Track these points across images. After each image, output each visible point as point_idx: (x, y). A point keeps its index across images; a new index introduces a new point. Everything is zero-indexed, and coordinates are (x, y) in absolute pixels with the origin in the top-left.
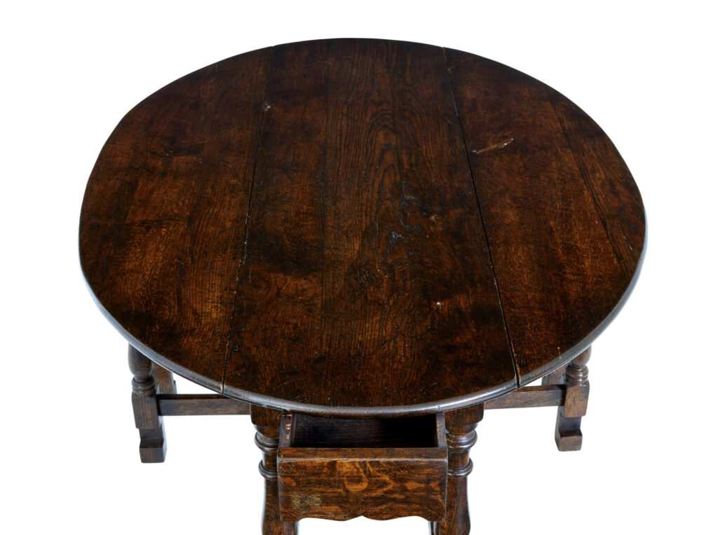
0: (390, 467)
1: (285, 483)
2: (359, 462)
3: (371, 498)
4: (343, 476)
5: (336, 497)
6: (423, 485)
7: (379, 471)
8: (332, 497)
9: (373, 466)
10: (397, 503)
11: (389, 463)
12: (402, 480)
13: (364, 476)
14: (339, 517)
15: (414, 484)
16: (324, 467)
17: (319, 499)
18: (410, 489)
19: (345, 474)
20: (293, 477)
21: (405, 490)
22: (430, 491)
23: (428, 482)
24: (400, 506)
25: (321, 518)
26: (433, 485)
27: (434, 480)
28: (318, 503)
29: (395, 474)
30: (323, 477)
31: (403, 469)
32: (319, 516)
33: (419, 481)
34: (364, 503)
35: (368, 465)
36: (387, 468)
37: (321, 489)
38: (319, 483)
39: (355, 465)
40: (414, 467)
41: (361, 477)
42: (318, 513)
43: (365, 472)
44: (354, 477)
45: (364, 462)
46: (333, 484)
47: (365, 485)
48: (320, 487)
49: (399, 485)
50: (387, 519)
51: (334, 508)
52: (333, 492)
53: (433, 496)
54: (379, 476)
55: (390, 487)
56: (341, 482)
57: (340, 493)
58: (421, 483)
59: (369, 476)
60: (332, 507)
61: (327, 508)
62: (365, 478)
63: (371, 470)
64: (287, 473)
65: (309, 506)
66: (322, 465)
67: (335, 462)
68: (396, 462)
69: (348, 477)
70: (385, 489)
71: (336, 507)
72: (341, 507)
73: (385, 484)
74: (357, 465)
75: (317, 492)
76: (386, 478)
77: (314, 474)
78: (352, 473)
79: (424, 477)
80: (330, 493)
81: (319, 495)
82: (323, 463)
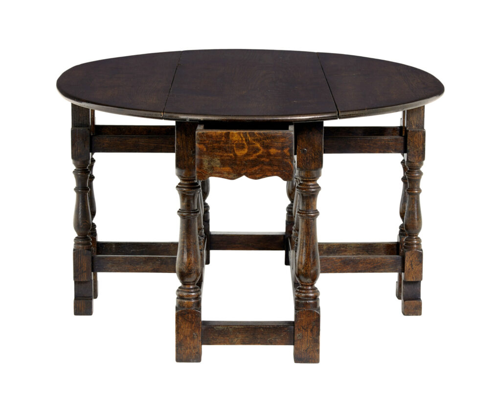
0: (260, 137)
1: (200, 149)
2: (243, 133)
3: (250, 161)
4: (233, 143)
5: (229, 160)
6: (279, 151)
7: (254, 140)
8: (227, 160)
9: (250, 136)
10: (264, 165)
11: (260, 134)
12: (267, 147)
13: (245, 144)
14: (230, 176)
15: (274, 150)
16: (222, 136)
17: (219, 161)
18: (272, 154)
19: (235, 141)
20: (204, 144)
21: (269, 155)
22: (284, 155)
23: (282, 148)
24: (267, 167)
25: (220, 177)
26: (286, 151)
27: (286, 148)
28: (218, 164)
29: (263, 142)
30: (222, 144)
31: (268, 138)
32: (219, 175)
33: (277, 148)
34: (245, 165)
35: (248, 135)
36: (259, 137)
37: (220, 154)
38: (220, 148)
39: (240, 136)
40: (274, 137)
41: (244, 144)
42: (219, 173)
43: (246, 140)
44: (240, 144)
45: (246, 133)
46: (228, 150)
47: (245, 151)
48: (220, 152)
49: (266, 151)
50: (259, 178)
51: (228, 169)
52: (228, 156)
53: (285, 160)
54: (254, 144)
55: (260, 153)
56: (232, 148)
57: (231, 157)
58: (279, 149)
59: (249, 143)
60: (227, 168)
61: (223, 168)
62: (246, 146)
63: (250, 139)
64: (201, 141)
65: (213, 167)
66: (221, 135)
67: (229, 133)
68: (264, 133)
69: (236, 144)
70: (258, 154)
71: (229, 168)
72: (232, 168)
73: (257, 150)
74: (242, 135)
75: (218, 155)
76: (258, 145)
77: (217, 142)
78: (238, 141)
79: (280, 145)
80: (225, 156)
81: (219, 158)
82: (222, 134)
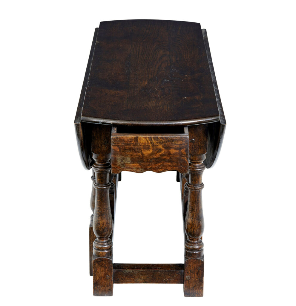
0: (162, 140)
1: (114, 150)
2: (149, 137)
3: (154, 158)
4: (141, 145)
5: (137, 158)
6: (178, 151)
7: (158, 143)
8: (136, 158)
9: (155, 140)
10: (166, 161)
11: (162, 138)
12: (168, 148)
13: (151, 146)
14: (139, 170)
15: (174, 150)
16: (132, 140)
17: (129, 159)
18: (172, 153)
19: (142, 144)
20: (118, 146)
21: (169, 154)
22: (181, 154)
23: (180, 149)
24: (168, 163)
25: (130, 171)
26: (182, 151)
27: (183, 148)
28: (129, 161)
29: (165, 144)
30: (132, 146)
31: (168, 141)
32: (130, 170)
33: (176, 149)
34: (150, 162)
35: (153, 139)
36: (161, 140)
37: (131, 153)
38: (130, 149)
39: (146, 139)
40: (173, 140)
41: (149, 146)
42: (129, 168)
43: (151, 143)
44: (146, 146)
45: (151, 137)
46: (136, 150)
47: (151, 151)
49: (167, 151)
50: (161, 172)
51: (136, 165)
52: (137, 155)
53: (183, 158)
54: (158, 146)
55: (162, 152)
56: (140, 149)
57: (139, 156)
58: (177, 150)
59: (153, 145)
60: (136, 164)
61: (133, 165)
62: (151, 147)
63: (154, 142)
64: (115, 144)
65: (125, 164)
66: (131, 139)
67: (137, 137)
68: (165, 137)
69: (143, 146)
70: (160, 153)
71: (137, 164)
72: (140, 164)
73: (160, 150)
74: (148, 139)
75: (129, 155)
76: (161, 147)
77: (128, 144)
78: (145, 144)
79: (178, 146)
80: (135, 155)
81: (130, 157)
82: (132, 138)
